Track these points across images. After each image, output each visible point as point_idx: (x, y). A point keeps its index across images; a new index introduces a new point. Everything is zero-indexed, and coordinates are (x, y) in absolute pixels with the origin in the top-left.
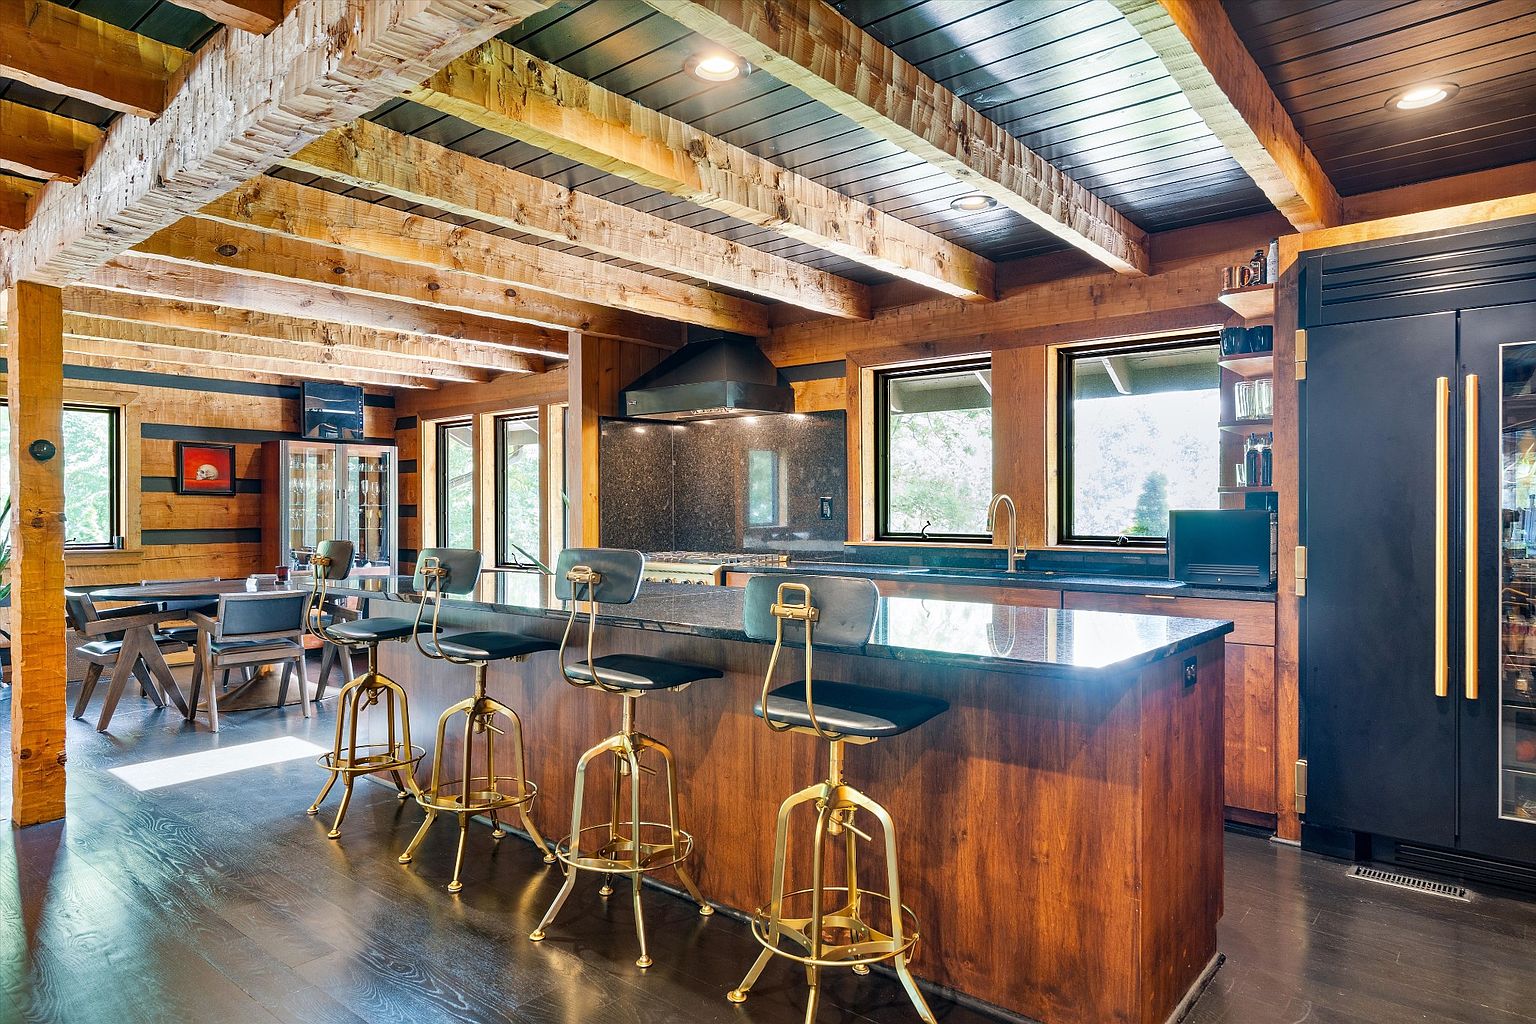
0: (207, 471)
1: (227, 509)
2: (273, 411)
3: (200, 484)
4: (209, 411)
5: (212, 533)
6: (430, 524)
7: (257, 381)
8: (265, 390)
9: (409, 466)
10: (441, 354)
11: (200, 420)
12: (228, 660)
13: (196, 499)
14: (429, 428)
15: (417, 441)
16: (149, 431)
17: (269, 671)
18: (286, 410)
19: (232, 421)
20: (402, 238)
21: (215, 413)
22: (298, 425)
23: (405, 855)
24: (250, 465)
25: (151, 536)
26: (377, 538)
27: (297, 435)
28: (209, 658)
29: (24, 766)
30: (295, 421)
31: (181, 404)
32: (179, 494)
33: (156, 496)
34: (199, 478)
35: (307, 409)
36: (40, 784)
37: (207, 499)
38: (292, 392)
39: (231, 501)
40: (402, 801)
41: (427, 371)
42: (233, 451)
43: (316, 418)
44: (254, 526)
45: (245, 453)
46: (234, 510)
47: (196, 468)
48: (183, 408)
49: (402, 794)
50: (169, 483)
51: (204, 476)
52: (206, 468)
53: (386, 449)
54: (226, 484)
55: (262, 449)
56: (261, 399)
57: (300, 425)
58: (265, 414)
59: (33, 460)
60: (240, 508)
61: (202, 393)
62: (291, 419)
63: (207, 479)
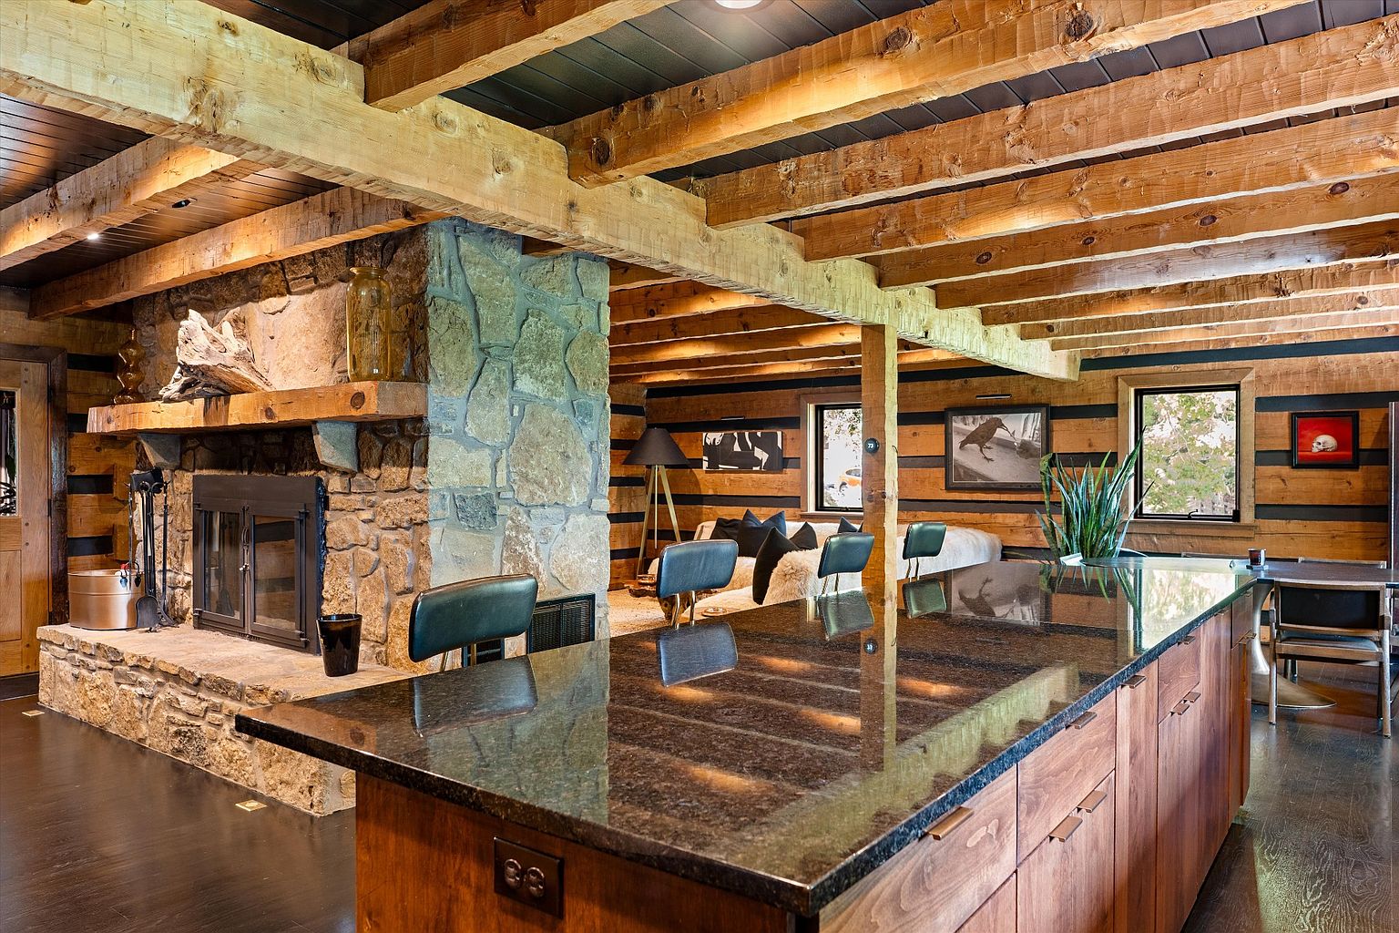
0: (1324, 442)
1: (1349, 482)
3: (1315, 457)
4: (1328, 377)
5: (1332, 510)
7: (1390, 334)
11: (1318, 387)
13: (1312, 474)
16: (1263, 404)
19: (1357, 384)
21: (1336, 378)
24: (1377, 432)
25: (1262, 510)
31: (1297, 373)
32: (1293, 468)
33: (1270, 470)
34: (1315, 450)
37: (1327, 472)
39: (1354, 473)
42: (1356, 416)
45: (1370, 417)
46: (1360, 484)
47: (1312, 440)
48: (1299, 378)
50: (1284, 456)
51: (1321, 447)
52: (1323, 438)
54: (1347, 455)
60: (1363, 481)
63: (1324, 450)
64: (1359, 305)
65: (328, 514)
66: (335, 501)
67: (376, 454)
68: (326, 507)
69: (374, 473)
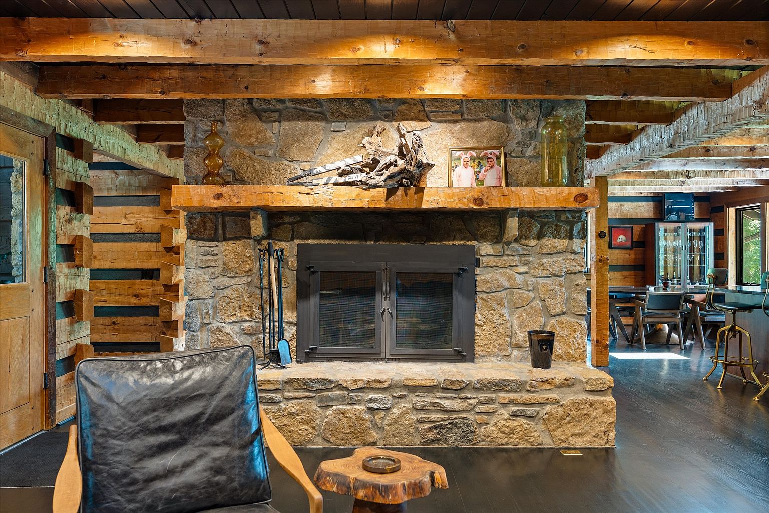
0: (622, 238)
1: (629, 255)
2: (649, 209)
3: (619, 245)
4: (622, 212)
5: (623, 266)
6: (732, 263)
7: (642, 195)
8: (645, 199)
9: (720, 233)
10: (746, 175)
11: (619, 216)
12: (649, 320)
13: (617, 251)
14: (732, 212)
15: (725, 219)
17: (660, 328)
18: (655, 208)
19: (632, 215)
20: (745, 136)
21: (625, 212)
22: (661, 214)
23: (756, 398)
24: (639, 235)
26: (699, 270)
27: (661, 220)
28: (641, 318)
29: (597, 345)
30: (660, 213)
31: (611, 209)
32: (611, 249)
34: (618, 242)
35: (666, 207)
36: (601, 353)
37: (622, 251)
38: (659, 199)
39: (632, 252)
40: (745, 384)
41: (735, 183)
42: (632, 229)
43: (671, 211)
44: (641, 263)
45: (637, 229)
46: (633, 256)
47: (617, 237)
48: (612, 211)
49: (745, 381)
51: (620, 241)
52: (621, 237)
53: (707, 224)
54: (629, 244)
55: (645, 228)
56: (644, 204)
57: (662, 215)
58: (645, 210)
59: (599, 239)
60: (635, 255)
61: (619, 203)
62: (658, 212)
63: (621, 242)
64: (683, 184)
65: (478, 270)
66: (484, 261)
67: (535, 231)
68: (478, 265)
69: (532, 243)
